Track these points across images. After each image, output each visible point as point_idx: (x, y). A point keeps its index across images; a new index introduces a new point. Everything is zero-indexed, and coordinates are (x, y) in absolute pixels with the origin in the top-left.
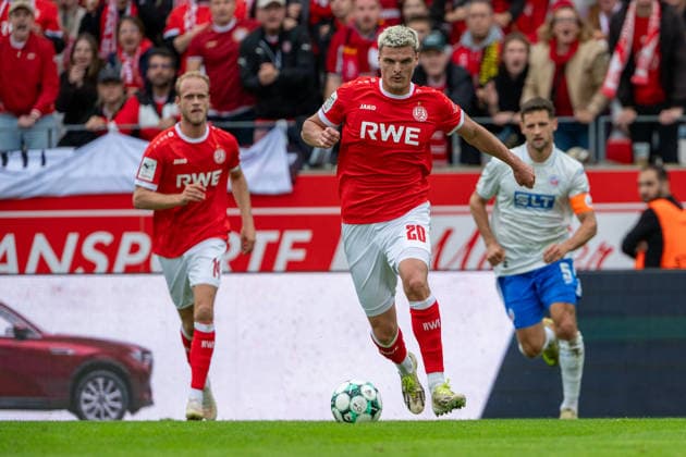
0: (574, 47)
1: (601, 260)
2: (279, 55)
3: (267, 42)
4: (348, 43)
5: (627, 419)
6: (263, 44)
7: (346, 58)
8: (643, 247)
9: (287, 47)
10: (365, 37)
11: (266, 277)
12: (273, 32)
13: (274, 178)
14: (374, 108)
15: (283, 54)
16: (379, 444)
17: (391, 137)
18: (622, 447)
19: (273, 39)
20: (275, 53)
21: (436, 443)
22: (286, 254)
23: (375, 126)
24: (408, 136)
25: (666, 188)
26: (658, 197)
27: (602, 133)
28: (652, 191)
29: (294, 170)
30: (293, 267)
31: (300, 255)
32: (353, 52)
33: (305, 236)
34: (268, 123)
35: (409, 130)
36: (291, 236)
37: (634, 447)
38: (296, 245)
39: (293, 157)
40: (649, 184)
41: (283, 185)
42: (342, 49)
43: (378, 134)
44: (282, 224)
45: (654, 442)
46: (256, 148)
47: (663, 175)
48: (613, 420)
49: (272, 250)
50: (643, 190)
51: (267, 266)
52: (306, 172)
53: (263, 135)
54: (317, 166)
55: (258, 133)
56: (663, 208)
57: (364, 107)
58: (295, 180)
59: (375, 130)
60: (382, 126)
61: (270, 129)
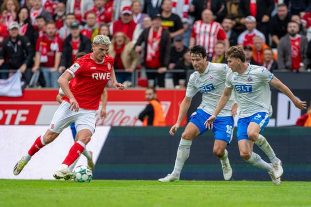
0: (123, 46)
1: (135, 123)
2: (16, 46)
3: (11, 42)
4: (44, 41)
5: (142, 181)
6: (10, 42)
7: (43, 46)
8: (146, 118)
9: (19, 43)
10: (50, 39)
11: (12, 127)
12: (14, 38)
13: (16, 91)
14: (95, 68)
15: (18, 46)
16: (51, 188)
17: (102, 78)
18: (140, 191)
19: (14, 40)
20: (14, 45)
21: (72, 188)
22: (19, 118)
23: (97, 74)
24: (108, 76)
25: (156, 96)
26: (153, 99)
27: (137, 76)
28: (151, 97)
29: (23, 88)
30: (21, 123)
31: (24, 119)
32: (45, 44)
33: (26, 112)
34: (14, 71)
35: (107, 74)
36: (21, 112)
37: (145, 191)
38: (23, 115)
39: (23, 83)
40: (150, 94)
41: (19, 93)
42: (41, 43)
43: (99, 78)
44: (18, 108)
45: (152, 189)
46: (10, 79)
47: (155, 92)
48: (137, 181)
49: (14, 117)
50: (147, 96)
51: (12, 122)
52: (27, 89)
53: (12, 75)
54: (32, 86)
55: (10, 74)
56: (154, 103)
57: (92, 68)
58: (23, 91)
59: (98, 76)
60: (99, 74)
61: (15, 73)
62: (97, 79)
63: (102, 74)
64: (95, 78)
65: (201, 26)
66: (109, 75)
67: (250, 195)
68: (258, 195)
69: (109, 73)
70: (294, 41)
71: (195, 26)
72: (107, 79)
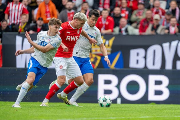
62: (69, 40)
63: (73, 37)
64: (68, 39)
65: (12, 6)
66: (77, 37)
67: (42, 111)
68: (47, 111)
69: (78, 37)
70: (69, 14)
71: (8, 6)
72: (76, 40)
